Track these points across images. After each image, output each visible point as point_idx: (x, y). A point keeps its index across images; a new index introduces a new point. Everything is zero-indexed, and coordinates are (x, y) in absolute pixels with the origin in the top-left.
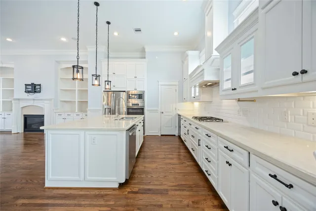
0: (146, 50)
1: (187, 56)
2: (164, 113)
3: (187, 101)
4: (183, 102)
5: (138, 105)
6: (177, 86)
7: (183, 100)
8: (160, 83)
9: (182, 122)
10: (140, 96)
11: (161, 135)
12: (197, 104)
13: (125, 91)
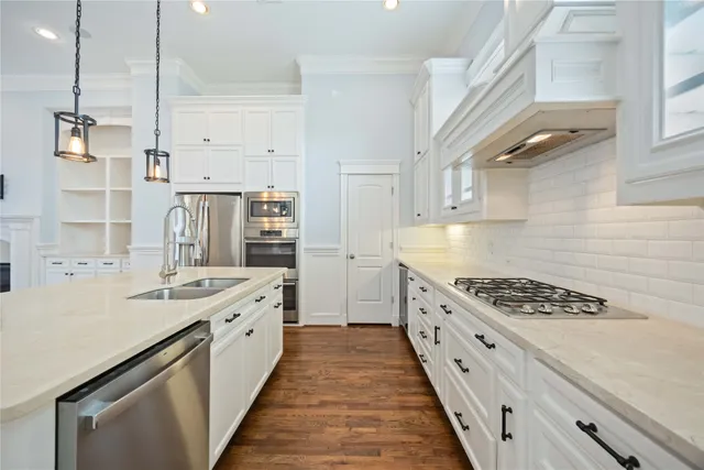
0: (303, 71)
1: (429, 76)
2: (357, 258)
3: (427, 221)
4: (413, 224)
5: (279, 233)
6: (396, 179)
7: (415, 218)
8: (344, 170)
9: (412, 288)
10: (285, 208)
11: (349, 325)
12: (456, 231)
13: (240, 194)
